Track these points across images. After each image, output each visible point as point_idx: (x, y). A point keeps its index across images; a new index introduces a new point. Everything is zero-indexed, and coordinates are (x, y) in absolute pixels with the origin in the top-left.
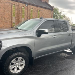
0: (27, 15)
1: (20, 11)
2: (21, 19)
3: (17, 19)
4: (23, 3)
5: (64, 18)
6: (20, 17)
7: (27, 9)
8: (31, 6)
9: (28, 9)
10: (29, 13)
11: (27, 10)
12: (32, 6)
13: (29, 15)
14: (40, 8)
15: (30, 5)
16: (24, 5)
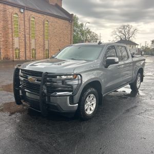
0: (25, 30)
1: (10, 22)
2: (13, 39)
3: (3, 39)
4: (14, 5)
5: (89, 36)
6: (10, 35)
7: (23, 19)
8: (31, 13)
9: (26, 19)
10: (28, 26)
11: (23, 22)
12: (34, 13)
13: (27, 31)
14: (48, 17)
15: (29, 11)
16: (16, 10)
